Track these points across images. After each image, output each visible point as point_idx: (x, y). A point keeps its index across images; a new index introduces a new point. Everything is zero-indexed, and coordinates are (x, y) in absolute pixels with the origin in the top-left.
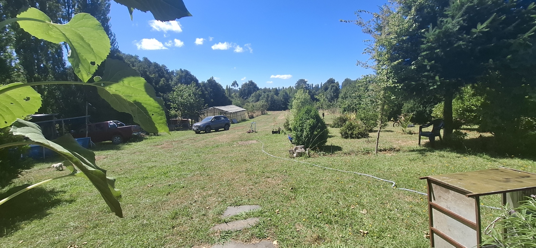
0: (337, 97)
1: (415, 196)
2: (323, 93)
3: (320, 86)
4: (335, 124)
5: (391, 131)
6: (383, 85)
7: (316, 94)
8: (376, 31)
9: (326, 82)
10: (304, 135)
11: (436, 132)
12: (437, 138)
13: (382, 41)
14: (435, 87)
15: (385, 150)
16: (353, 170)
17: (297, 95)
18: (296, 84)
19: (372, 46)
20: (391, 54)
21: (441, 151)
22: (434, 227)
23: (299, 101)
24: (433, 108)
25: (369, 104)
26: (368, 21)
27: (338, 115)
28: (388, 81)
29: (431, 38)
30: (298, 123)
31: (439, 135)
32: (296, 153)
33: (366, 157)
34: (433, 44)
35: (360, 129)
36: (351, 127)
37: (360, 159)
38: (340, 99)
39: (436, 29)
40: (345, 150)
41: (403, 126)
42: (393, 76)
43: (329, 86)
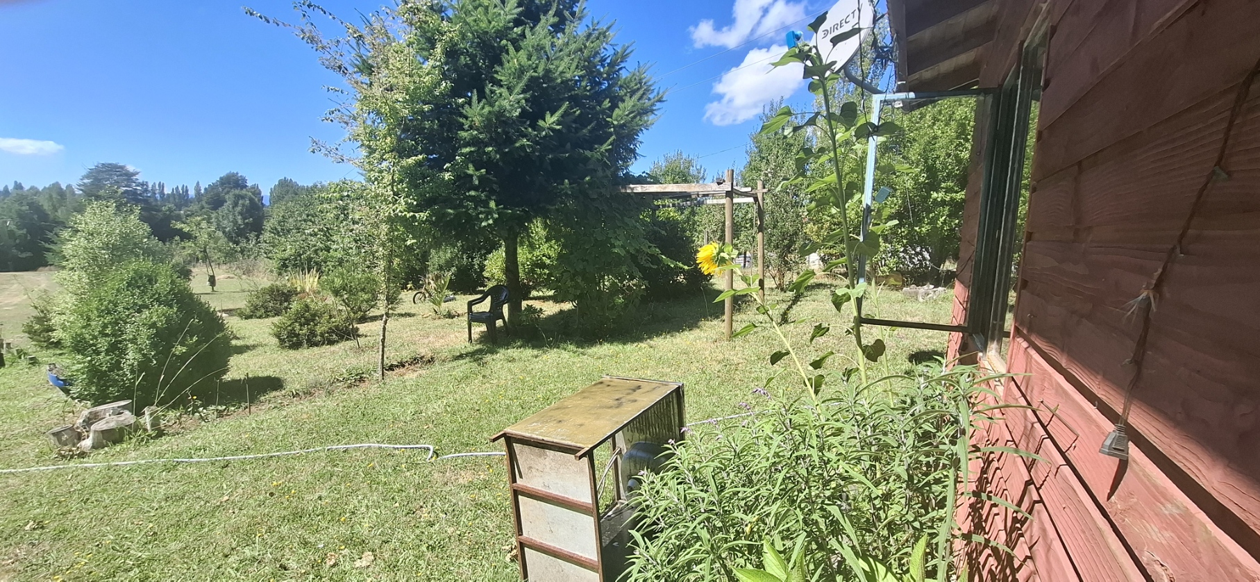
0: (258, 228)
1: (475, 465)
2: (205, 214)
3: (192, 193)
4: (256, 308)
5: (409, 315)
6: (387, 210)
7: (178, 218)
8: (358, 72)
9: (214, 182)
10: (128, 362)
11: (495, 312)
12: (499, 323)
13: (374, 100)
14: (491, 222)
15: (402, 365)
16: (321, 443)
17: (89, 219)
18: (87, 177)
19: (348, 108)
20: (399, 139)
21: (508, 349)
22: (525, 534)
23: (97, 242)
24: (486, 260)
25: (351, 248)
26: (334, 39)
27: (264, 280)
28: (396, 200)
29: (477, 121)
30: (93, 323)
31: (503, 318)
32: (91, 435)
33: (356, 394)
34: (481, 133)
35: (333, 320)
36: (308, 317)
37: (341, 404)
38: (267, 236)
39: (484, 104)
40: (293, 385)
41: (434, 303)
42: (406, 190)
43: (227, 197)
